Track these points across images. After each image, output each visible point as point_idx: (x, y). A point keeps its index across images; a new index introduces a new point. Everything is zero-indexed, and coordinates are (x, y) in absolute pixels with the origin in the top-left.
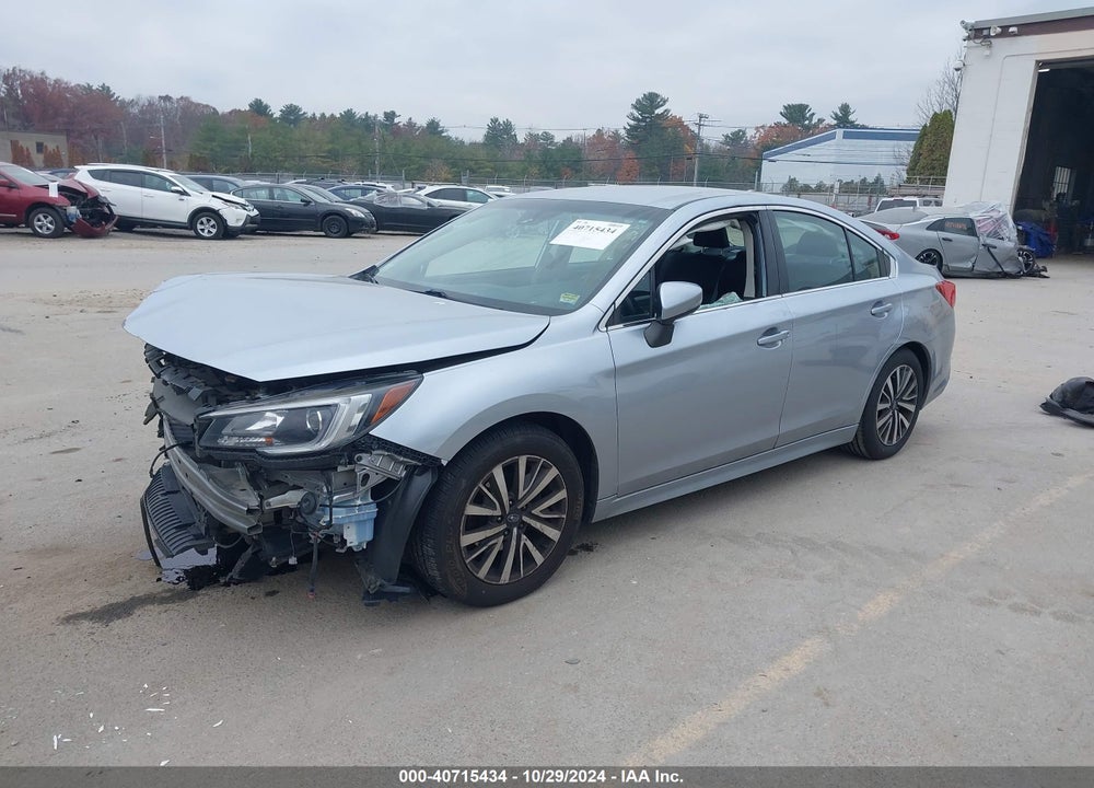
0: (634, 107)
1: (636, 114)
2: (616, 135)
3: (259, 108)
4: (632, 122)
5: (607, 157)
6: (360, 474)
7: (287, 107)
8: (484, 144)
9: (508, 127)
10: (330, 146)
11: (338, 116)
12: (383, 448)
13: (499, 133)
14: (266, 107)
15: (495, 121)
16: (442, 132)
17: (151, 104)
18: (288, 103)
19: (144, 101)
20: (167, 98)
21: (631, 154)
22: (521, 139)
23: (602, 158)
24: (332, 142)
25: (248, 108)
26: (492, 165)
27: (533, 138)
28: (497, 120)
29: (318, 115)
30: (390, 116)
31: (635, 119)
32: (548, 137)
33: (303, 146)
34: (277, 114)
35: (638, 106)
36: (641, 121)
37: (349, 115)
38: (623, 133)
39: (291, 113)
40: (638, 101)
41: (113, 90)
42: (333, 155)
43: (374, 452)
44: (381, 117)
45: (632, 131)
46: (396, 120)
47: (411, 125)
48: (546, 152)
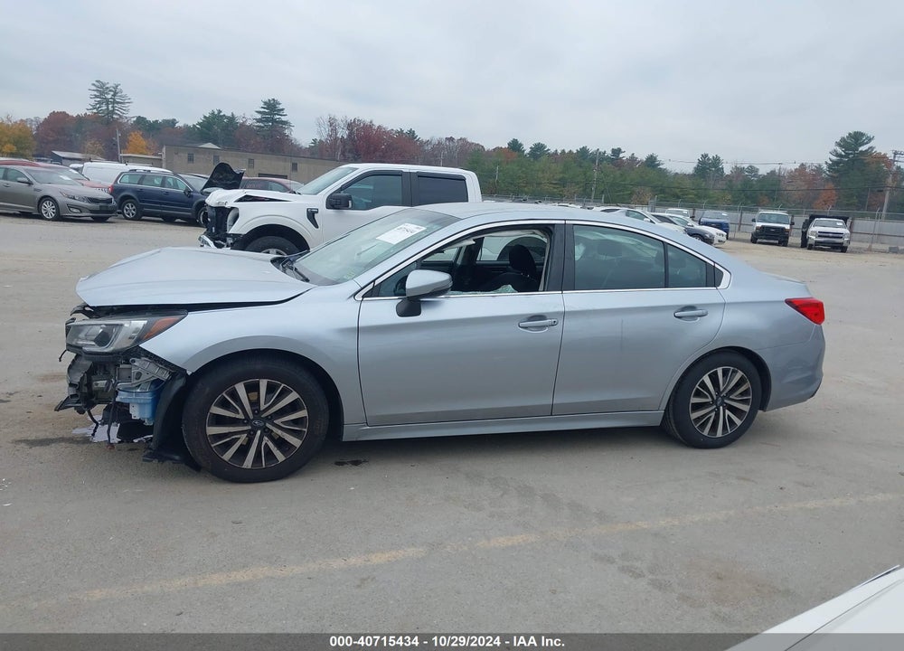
0: (838, 144)
1: (839, 150)
2: (819, 169)
3: (515, 146)
4: (834, 158)
5: (806, 187)
6: (134, 371)
7: (536, 145)
8: (693, 175)
9: (717, 160)
10: (561, 175)
11: (575, 152)
12: (147, 356)
13: (708, 167)
14: (521, 145)
15: (705, 156)
16: (658, 165)
17: (439, 143)
18: (537, 142)
19: (435, 141)
20: (451, 139)
21: (831, 185)
22: (727, 170)
23: (803, 188)
24: (563, 172)
25: (507, 146)
26: (695, 192)
27: (738, 171)
28: (706, 155)
29: (559, 152)
30: (617, 152)
31: (837, 155)
32: (752, 170)
33: (540, 175)
34: (527, 150)
35: (843, 143)
36: (845, 157)
37: (584, 151)
38: (825, 167)
39: (539, 149)
40: (843, 140)
41: (416, 133)
42: (563, 183)
43: (143, 358)
44: (609, 152)
45: (833, 166)
46: (621, 155)
47: (633, 159)
48: (747, 182)
